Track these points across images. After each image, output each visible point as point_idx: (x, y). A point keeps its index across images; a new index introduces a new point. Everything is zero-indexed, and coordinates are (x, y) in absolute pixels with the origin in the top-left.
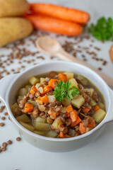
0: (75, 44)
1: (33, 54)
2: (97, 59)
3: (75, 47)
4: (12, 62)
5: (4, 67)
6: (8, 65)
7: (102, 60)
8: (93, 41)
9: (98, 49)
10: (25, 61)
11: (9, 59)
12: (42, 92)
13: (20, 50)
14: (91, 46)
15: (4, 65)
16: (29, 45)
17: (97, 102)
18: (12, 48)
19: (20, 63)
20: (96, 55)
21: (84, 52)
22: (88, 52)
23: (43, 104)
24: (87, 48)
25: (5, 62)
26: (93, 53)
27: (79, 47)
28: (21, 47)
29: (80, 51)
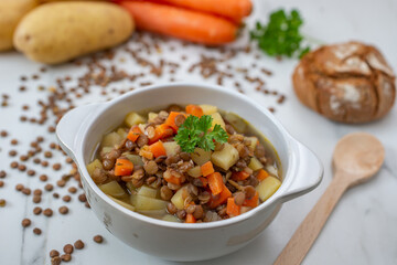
0: (221, 61)
1: (133, 78)
2: (266, 92)
3: (221, 67)
4: (87, 91)
5: (69, 101)
6: (79, 96)
7: (275, 93)
8: (258, 57)
9: (269, 73)
10: (114, 90)
11: (80, 86)
12: (151, 136)
13: (104, 69)
14: (254, 66)
15: (72, 96)
16: (122, 61)
17: (264, 164)
18: (89, 65)
19: (104, 93)
20: (262, 83)
21: (239, 78)
22: (247, 78)
23: (154, 158)
24: (245, 71)
25: (73, 90)
26: (257, 80)
27: (229, 67)
28: (106, 63)
29: (230, 76)
